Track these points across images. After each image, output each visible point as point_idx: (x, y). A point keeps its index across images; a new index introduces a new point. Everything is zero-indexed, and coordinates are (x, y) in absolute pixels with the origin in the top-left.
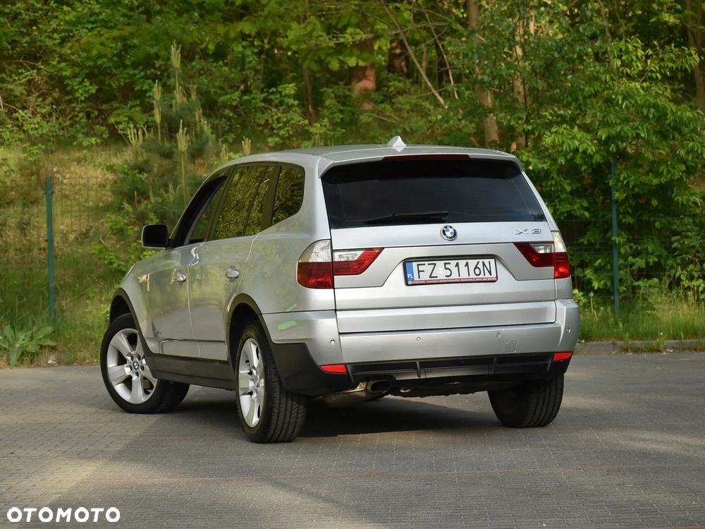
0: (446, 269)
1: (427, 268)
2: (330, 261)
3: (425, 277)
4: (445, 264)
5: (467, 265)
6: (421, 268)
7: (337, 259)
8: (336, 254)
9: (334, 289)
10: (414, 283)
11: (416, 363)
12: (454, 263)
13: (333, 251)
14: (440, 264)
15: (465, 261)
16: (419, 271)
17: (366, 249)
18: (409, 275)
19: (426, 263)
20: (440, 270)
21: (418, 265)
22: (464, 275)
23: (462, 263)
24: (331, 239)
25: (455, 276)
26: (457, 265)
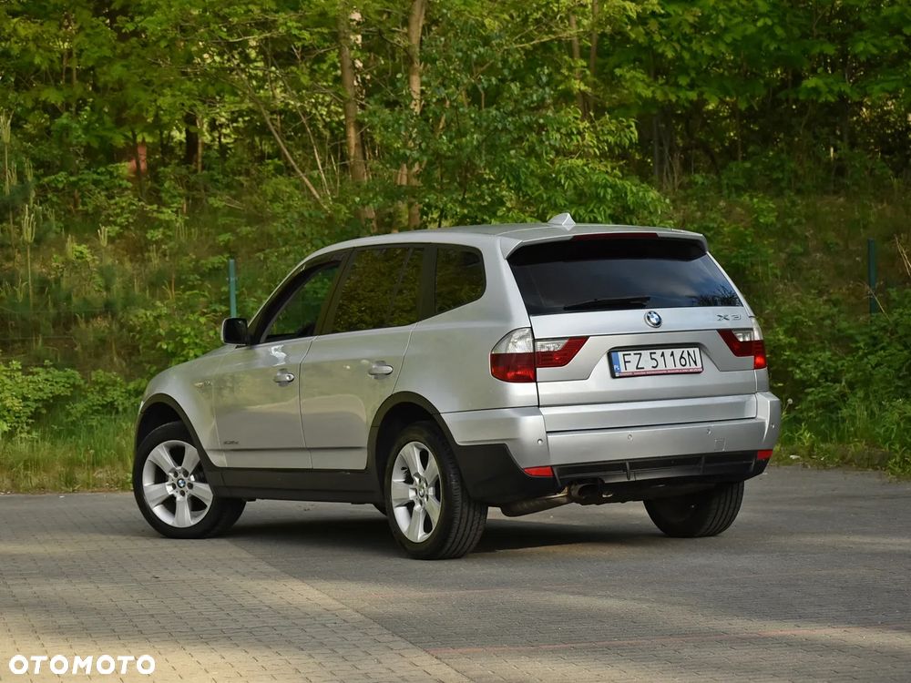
0: (652, 359)
1: (633, 357)
2: (532, 351)
3: (631, 368)
4: (651, 353)
5: (672, 354)
6: (627, 358)
7: (538, 349)
8: (539, 343)
9: (537, 383)
10: (621, 375)
11: (625, 464)
12: (659, 352)
13: (535, 341)
14: (646, 353)
15: (670, 351)
16: (625, 362)
17: (571, 338)
18: (615, 366)
19: (632, 353)
20: (646, 361)
21: (624, 355)
22: (671, 366)
23: (668, 352)
24: (531, 328)
25: (661, 367)
26: (663, 355)
